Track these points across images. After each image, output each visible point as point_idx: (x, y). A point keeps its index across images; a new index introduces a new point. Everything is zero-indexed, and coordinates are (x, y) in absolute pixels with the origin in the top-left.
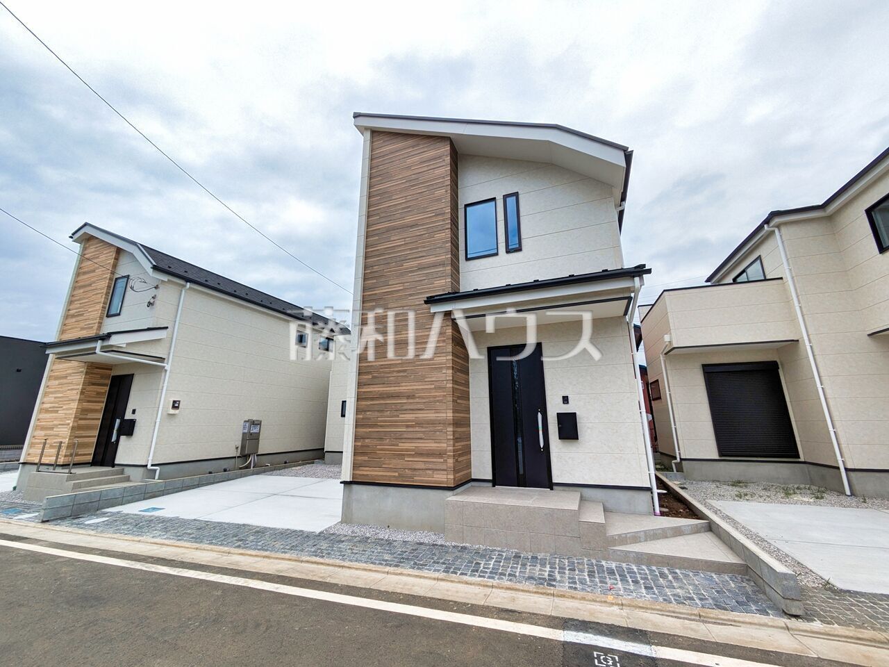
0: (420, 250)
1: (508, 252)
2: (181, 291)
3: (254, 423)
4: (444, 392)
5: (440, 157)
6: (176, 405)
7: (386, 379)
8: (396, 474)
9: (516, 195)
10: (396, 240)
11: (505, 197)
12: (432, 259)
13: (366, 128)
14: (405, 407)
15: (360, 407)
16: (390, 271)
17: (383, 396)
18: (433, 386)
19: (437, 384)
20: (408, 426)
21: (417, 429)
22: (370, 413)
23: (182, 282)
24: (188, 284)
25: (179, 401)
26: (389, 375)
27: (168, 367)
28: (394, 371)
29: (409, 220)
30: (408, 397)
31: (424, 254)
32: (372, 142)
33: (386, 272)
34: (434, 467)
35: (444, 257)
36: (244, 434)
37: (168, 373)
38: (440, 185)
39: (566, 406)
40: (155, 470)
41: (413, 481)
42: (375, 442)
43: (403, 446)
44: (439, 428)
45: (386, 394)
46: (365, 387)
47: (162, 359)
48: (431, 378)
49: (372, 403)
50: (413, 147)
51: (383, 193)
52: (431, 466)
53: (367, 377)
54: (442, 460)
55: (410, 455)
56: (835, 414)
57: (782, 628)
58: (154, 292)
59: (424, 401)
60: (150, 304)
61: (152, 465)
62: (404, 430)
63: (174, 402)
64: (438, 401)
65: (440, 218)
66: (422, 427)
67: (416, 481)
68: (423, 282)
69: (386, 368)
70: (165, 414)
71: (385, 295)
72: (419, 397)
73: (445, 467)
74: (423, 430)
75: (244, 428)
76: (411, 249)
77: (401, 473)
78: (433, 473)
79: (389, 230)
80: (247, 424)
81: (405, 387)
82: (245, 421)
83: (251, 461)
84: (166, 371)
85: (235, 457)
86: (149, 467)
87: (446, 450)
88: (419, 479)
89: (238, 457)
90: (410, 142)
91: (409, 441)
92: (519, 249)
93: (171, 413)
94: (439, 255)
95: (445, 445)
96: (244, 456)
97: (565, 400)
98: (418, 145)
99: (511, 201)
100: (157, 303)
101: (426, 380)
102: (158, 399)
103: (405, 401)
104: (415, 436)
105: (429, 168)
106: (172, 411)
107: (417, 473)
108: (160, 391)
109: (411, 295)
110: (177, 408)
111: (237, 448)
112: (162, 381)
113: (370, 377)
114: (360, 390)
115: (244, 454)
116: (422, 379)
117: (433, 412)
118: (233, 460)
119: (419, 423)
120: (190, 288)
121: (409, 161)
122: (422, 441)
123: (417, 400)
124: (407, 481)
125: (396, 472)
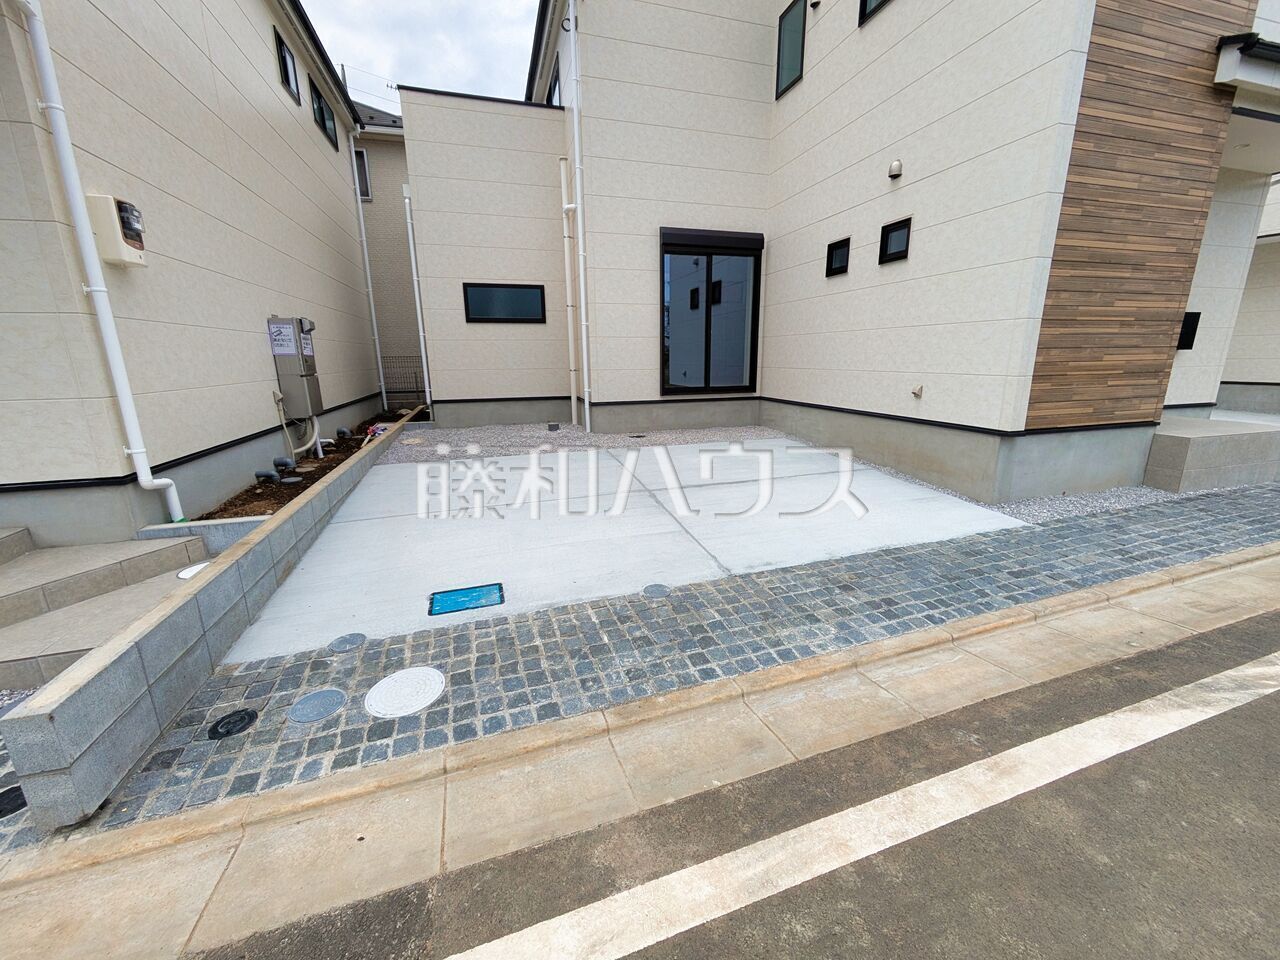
3: (305, 328)
4: (1187, 262)
6: (131, 226)
7: (1107, 221)
8: (1091, 410)
15: (1054, 279)
19: (1181, 245)
20: (1123, 324)
21: (1135, 330)
22: (1067, 295)
25: (138, 208)
26: (1114, 214)
34: (1144, 393)
36: (277, 359)
40: (165, 492)
41: (1112, 419)
42: (1068, 354)
43: (1107, 360)
44: (1164, 328)
45: (1101, 255)
46: (1066, 235)
48: (1174, 230)
52: (1139, 392)
53: (1074, 211)
54: (1156, 381)
55: (1116, 376)
59: (1155, 276)
61: (157, 470)
62: (1117, 330)
63: (121, 207)
64: (1174, 279)
66: (1143, 326)
67: (1117, 418)
69: (1111, 196)
72: (1154, 270)
73: (1157, 392)
74: (1144, 330)
78: (1140, 403)
80: (286, 331)
81: (1137, 245)
82: (268, 322)
83: (317, 434)
85: (280, 428)
86: (146, 479)
87: (1165, 365)
88: (1120, 414)
89: (286, 426)
91: (1119, 351)
93: (126, 259)
95: (1166, 357)
103: (1128, 275)
104: (1129, 343)
106: (130, 253)
110: (141, 239)
111: (278, 401)
113: (1080, 211)
114: (1057, 241)
116: (1162, 233)
119: (1140, 319)
122: (1137, 351)
123: (1147, 275)
125: (1090, 406)
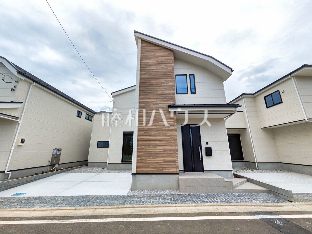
0: (163, 88)
1: (191, 93)
2: (30, 86)
3: (59, 150)
4: (174, 139)
5: (170, 56)
6: (22, 141)
7: (150, 134)
8: (156, 170)
9: (194, 75)
10: (153, 82)
11: (190, 75)
12: (167, 92)
13: (139, 38)
14: (159, 145)
15: (138, 144)
16: (150, 94)
17: (149, 140)
18: (170, 137)
19: (172, 136)
20: (160, 152)
21: (164, 153)
22: (144, 146)
23: (31, 82)
24: (35, 83)
25: (25, 139)
26: (152, 132)
27: (20, 122)
28: (153, 131)
29: (158, 76)
30: (160, 141)
31: (165, 89)
32: (141, 44)
33: (149, 94)
34: (171, 166)
35: (172, 92)
36: (53, 155)
37: (20, 125)
38: (170, 66)
39: (207, 145)
40: (9, 174)
41: (163, 172)
42: (146, 158)
43: (158, 159)
44: (173, 152)
45: (151, 139)
46: (141, 136)
47: (17, 118)
48: (168, 134)
49: (144, 142)
50: (159, 50)
51: (146, 64)
52: (170, 166)
53: (142, 132)
54: (174, 164)
55: (161, 162)
56: (255, 148)
57: (292, 205)
58: (15, 84)
59: (166, 142)
60: (12, 90)
61: (8, 171)
62: (159, 153)
63: (22, 139)
64: (172, 143)
65: (170, 78)
66: (166, 152)
67: (164, 172)
68: (165, 99)
69: (150, 130)
70: (16, 145)
71: (148, 102)
72: (165, 141)
73: (175, 166)
74: (167, 153)
75: (53, 152)
76: (159, 87)
77: (158, 169)
78: (171, 169)
79: (149, 78)
80: (55, 151)
81: (158, 137)
82: (54, 149)
83: (55, 168)
84: (19, 124)
85: (48, 166)
86: (6, 172)
87: (176, 160)
88: (165, 171)
89: (50, 166)
90: (157, 48)
91: (161, 157)
92: (195, 93)
93: (20, 145)
94: (170, 91)
95: (175, 158)
96: (52, 165)
97: (207, 143)
98: (161, 50)
99: (192, 77)
100: (17, 90)
101: (167, 135)
102: (13, 138)
103: (159, 142)
104: (163, 155)
105: (166, 59)
106: (21, 144)
107: (164, 169)
108: (15, 134)
109: (159, 103)
110: (24, 142)
111: (49, 161)
112: (16, 129)
113: (143, 132)
114: (139, 138)
115: (53, 164)
116: (165, 135)
117: (170, 146)
118: (47, 167)
119: (165, 151)
120: (35, 86)
121: (158, 55)
122: (166, 157)
123: (164, 142)
124: (161, 172)
125: (156, 169)
